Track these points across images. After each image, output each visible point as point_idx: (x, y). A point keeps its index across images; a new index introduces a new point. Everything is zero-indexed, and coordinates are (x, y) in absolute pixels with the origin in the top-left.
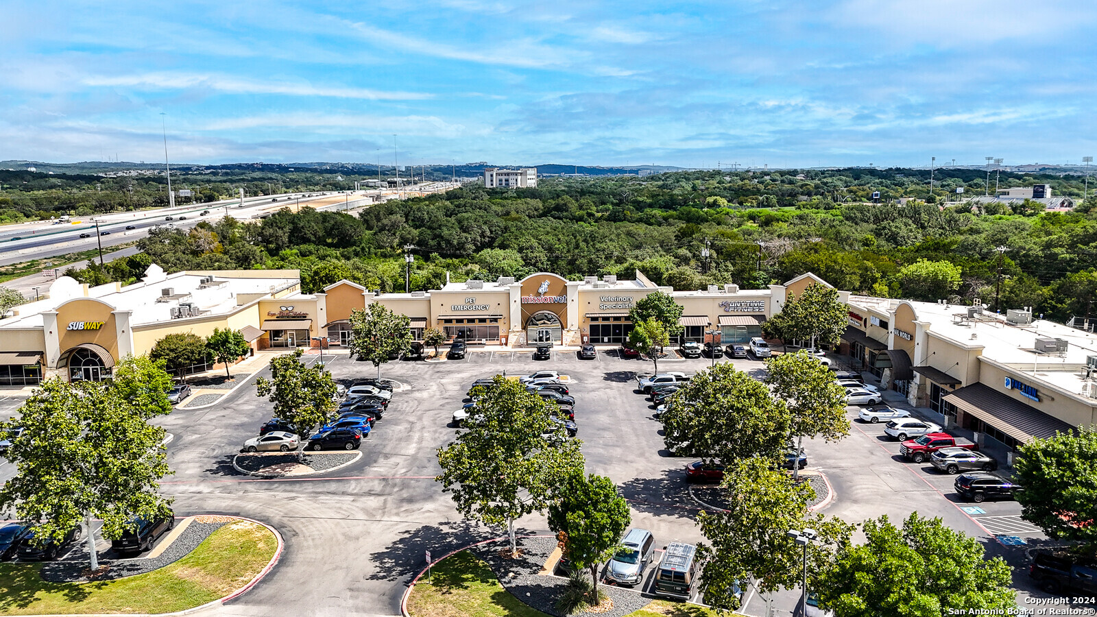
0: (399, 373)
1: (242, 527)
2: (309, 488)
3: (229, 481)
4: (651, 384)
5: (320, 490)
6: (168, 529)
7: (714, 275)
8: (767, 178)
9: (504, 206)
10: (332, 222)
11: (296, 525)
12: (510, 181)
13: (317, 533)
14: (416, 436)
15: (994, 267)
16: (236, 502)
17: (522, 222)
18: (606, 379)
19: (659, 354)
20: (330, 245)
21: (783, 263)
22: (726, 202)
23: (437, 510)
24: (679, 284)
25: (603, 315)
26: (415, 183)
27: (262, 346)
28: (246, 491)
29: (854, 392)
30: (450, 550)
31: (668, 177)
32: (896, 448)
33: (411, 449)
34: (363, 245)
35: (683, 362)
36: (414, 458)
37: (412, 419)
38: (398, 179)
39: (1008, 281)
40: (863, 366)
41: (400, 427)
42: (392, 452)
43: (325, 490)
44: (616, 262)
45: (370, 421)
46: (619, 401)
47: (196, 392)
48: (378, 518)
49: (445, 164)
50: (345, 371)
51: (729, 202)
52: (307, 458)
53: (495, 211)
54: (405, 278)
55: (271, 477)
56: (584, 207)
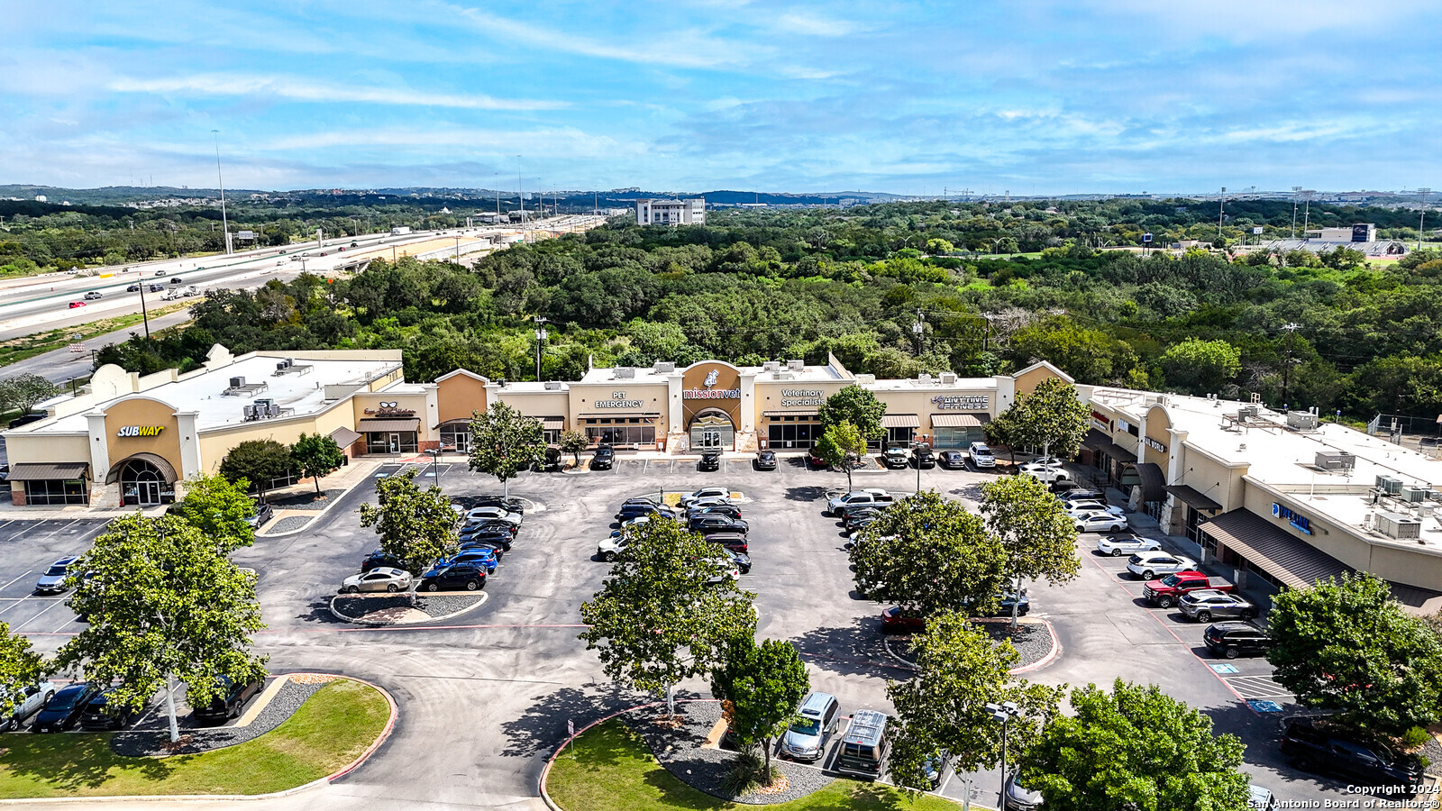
0: (529, 489)
1: (347, 689)
2: (425, 639)
3: (327, 630)
4: (844, 504)
5: (438, 642)
6: (259, 691)
7: (927, 358)
8: (1008, 211)
9: (661, 254)
10: (440, 279)
11: (411, 686)
12: (670, 216)
13: (437, 696)
14: (553, 572)
15: (1282, 348)
16: (337, 657)
17: (686, 281)
18: (788, 497)
19: (855, 463)
20: (437, 309)
21: (1016, 342)
22: (952, 246)
23: (579, 668)
24: (883, 371)
25: (786, 414)
26: (545, 218)
27: (358, 451)
28: (348, 643)
29: (1093, 516)
30: (596, 718)
31: (877, 210)
32: (1139, 590)
33: (547, 589)
34: (481, 310)
35: (885, 473)
36: (551, 601)
37: (547, 550)
38: (522, 212)
39: (1299, 367)
40: (1109, 480)
41: (532, 561)
42: (524, 593)
43: (444, 641)
44: (805, 338)
45: (497, 554)
46: (803, 527)
47: (279, 514)
48: (510, 677)
49: (584, 189)
50: (463, 485)
51: (956, 246)
52: (420, 600)
53: (651, 262)
54: (535, 359)
55: (378, 626)
56: (766, 256)
